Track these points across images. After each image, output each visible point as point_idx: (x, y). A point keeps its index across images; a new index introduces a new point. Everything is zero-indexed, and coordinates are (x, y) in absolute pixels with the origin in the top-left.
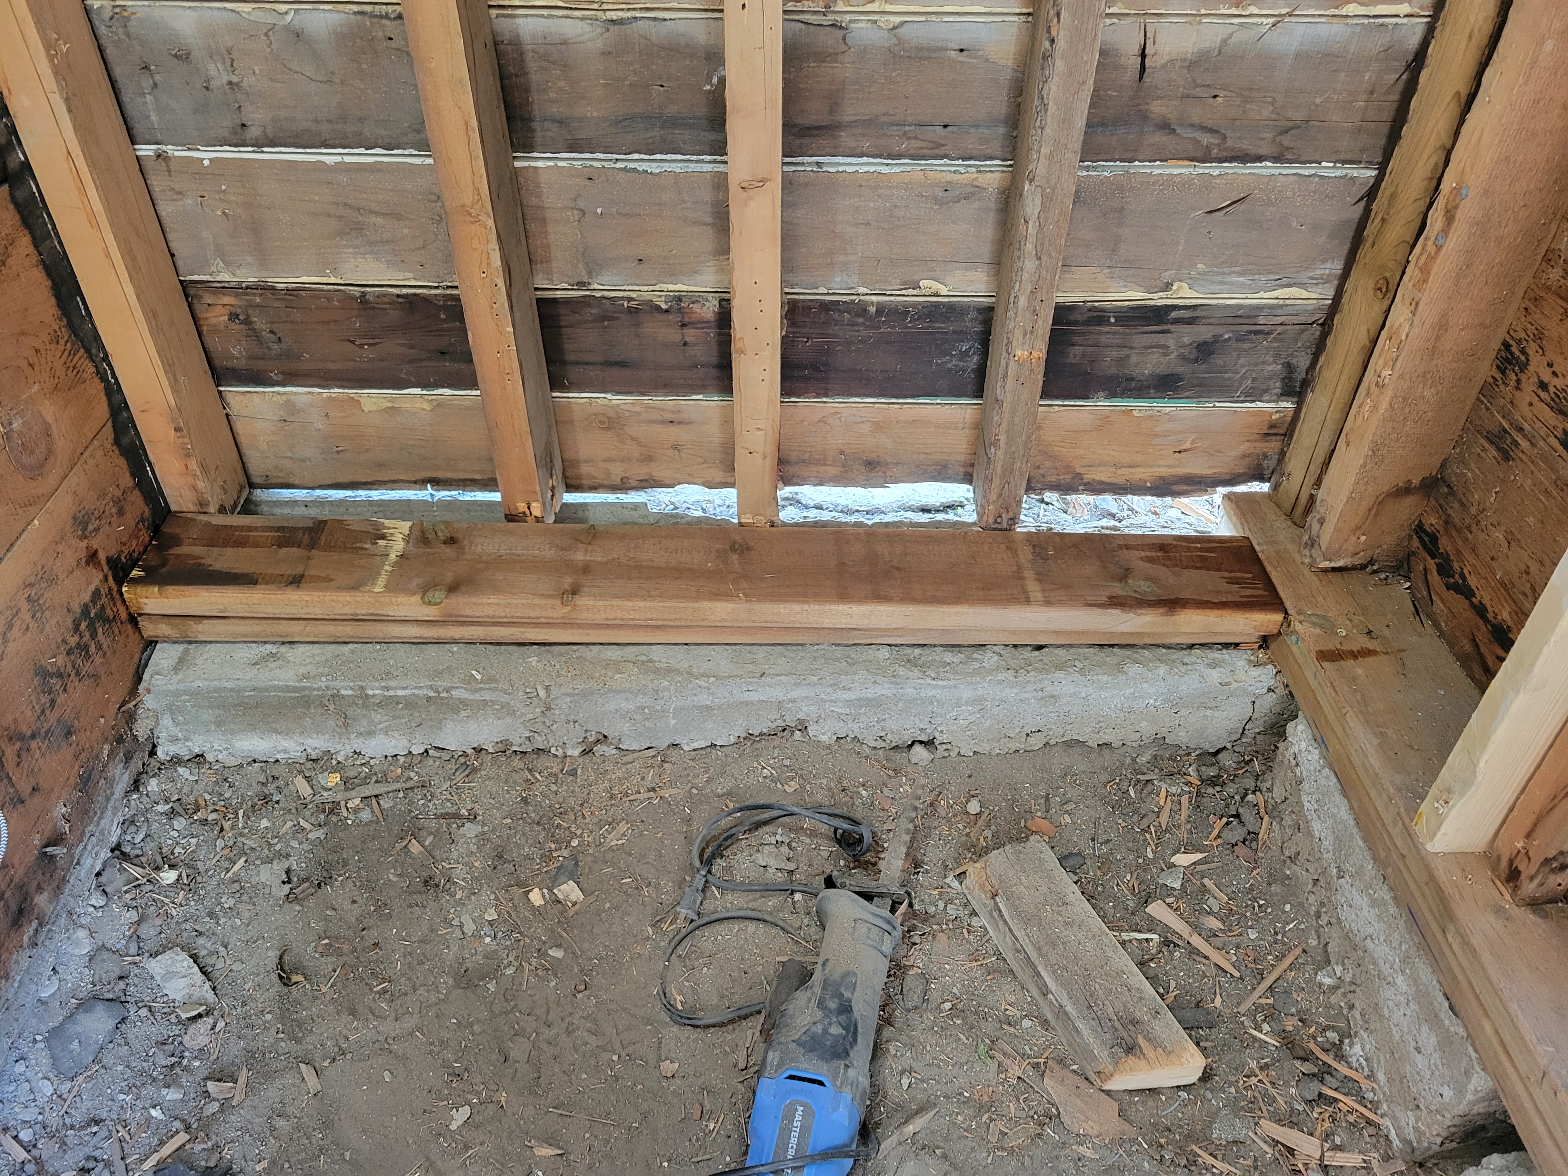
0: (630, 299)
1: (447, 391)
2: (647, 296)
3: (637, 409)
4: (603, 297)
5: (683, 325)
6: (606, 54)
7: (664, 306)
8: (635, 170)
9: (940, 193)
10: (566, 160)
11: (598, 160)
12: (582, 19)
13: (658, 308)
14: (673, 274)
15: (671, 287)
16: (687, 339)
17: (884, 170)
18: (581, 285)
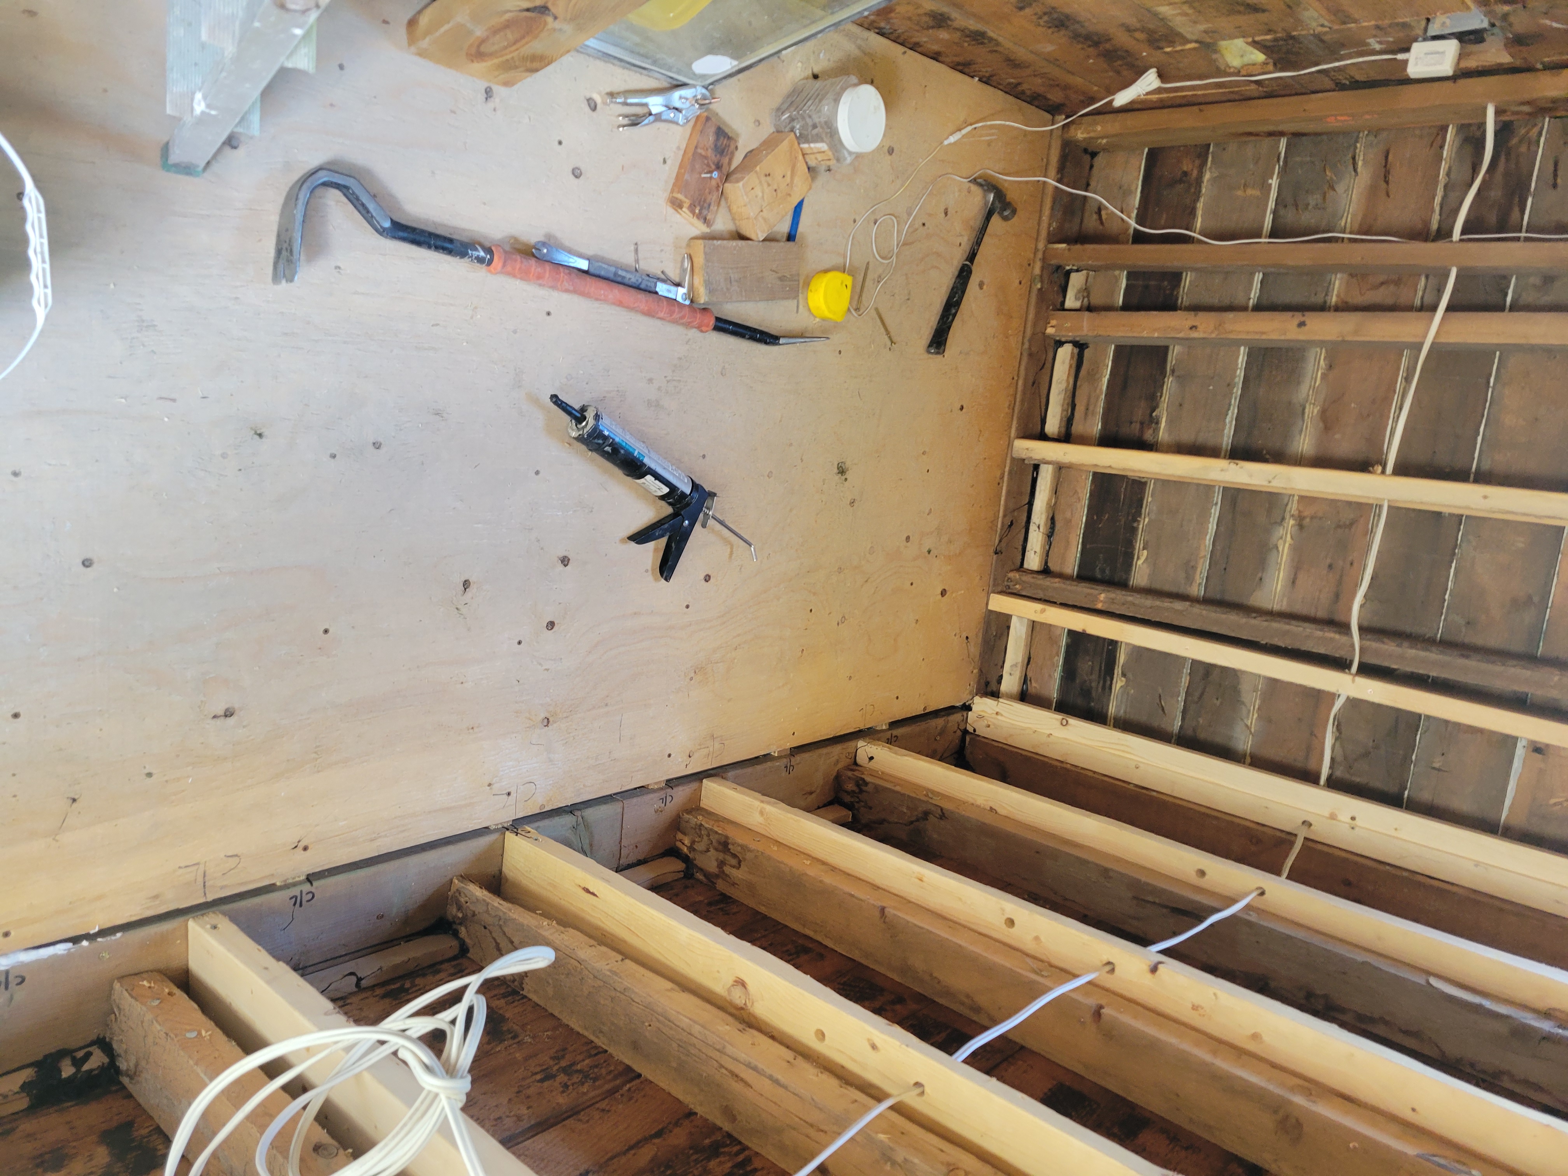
0: (1161, 396)
1: (1124, 285)
2: (1161, 405)
3: (1098, 391)
4: (1164, 383)
5: (1142, 423)
6: (1290, 403)
7: (1154, 414)
8: (1229, 409)
9: (1192, 564)
10: (1240, 373)
11: (1238, 391)
12: (1308, 395)
13: (1154, 411)
14: (1170, 422)
15: (1164, 420)
16: (1133, 425)
17: (1208, 537)
18: (1173, 371)
